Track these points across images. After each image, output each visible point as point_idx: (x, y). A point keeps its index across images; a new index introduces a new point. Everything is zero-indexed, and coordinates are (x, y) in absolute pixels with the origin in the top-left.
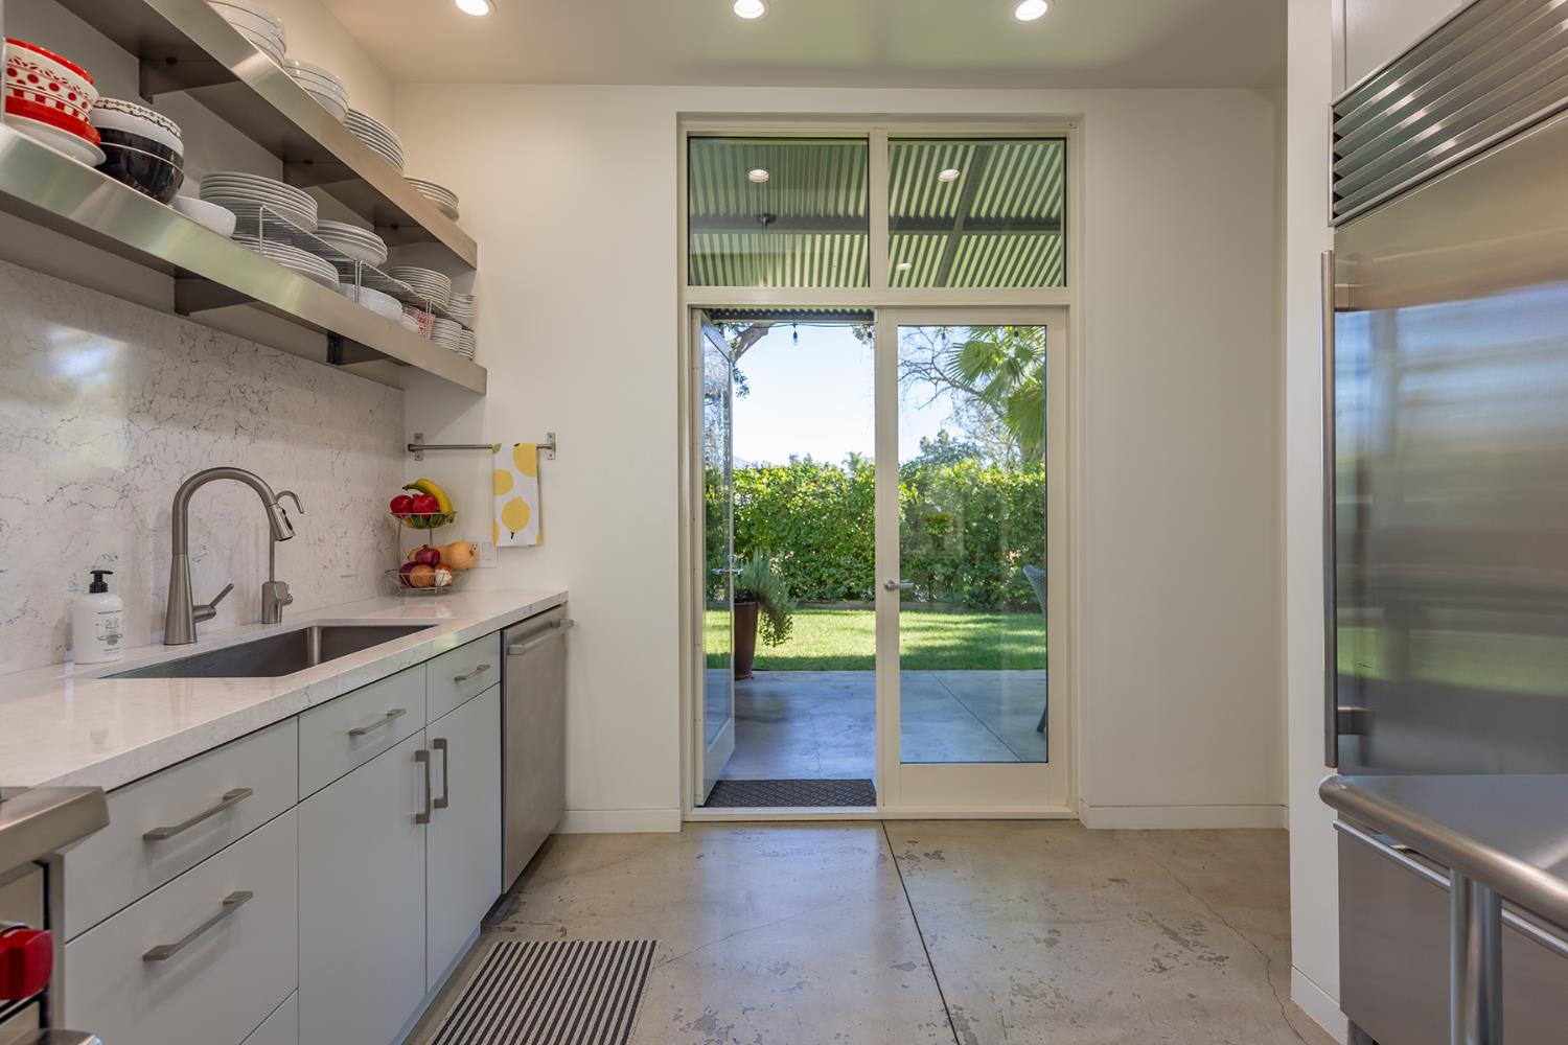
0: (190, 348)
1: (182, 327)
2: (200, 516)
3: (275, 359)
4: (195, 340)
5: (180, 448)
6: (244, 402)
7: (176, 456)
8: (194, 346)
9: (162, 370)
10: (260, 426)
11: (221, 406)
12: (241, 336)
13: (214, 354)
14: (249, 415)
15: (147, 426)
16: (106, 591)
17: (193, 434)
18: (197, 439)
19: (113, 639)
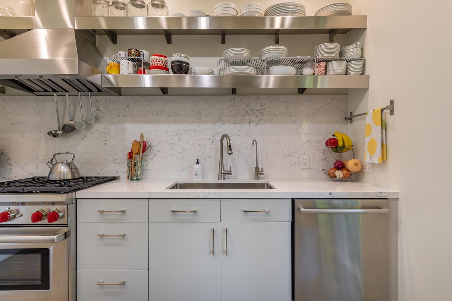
0: (233, 102)
1: (231, 98)
2: (236, 147)
3: (267, 98)
4: (235, 100)
5: (230, 129)
6: (253, 113)
7: (228, 131)
8: (234, 102)
9: (224, 110)
10: (260, 120)
11: (244, 116)
12: (251, 95)
13: (241, 102)
14: (255, 117)
15: (219, 125)
16: (199, 164)
17: (234, 125)
18: (235, 127)
19: (196, 175)
